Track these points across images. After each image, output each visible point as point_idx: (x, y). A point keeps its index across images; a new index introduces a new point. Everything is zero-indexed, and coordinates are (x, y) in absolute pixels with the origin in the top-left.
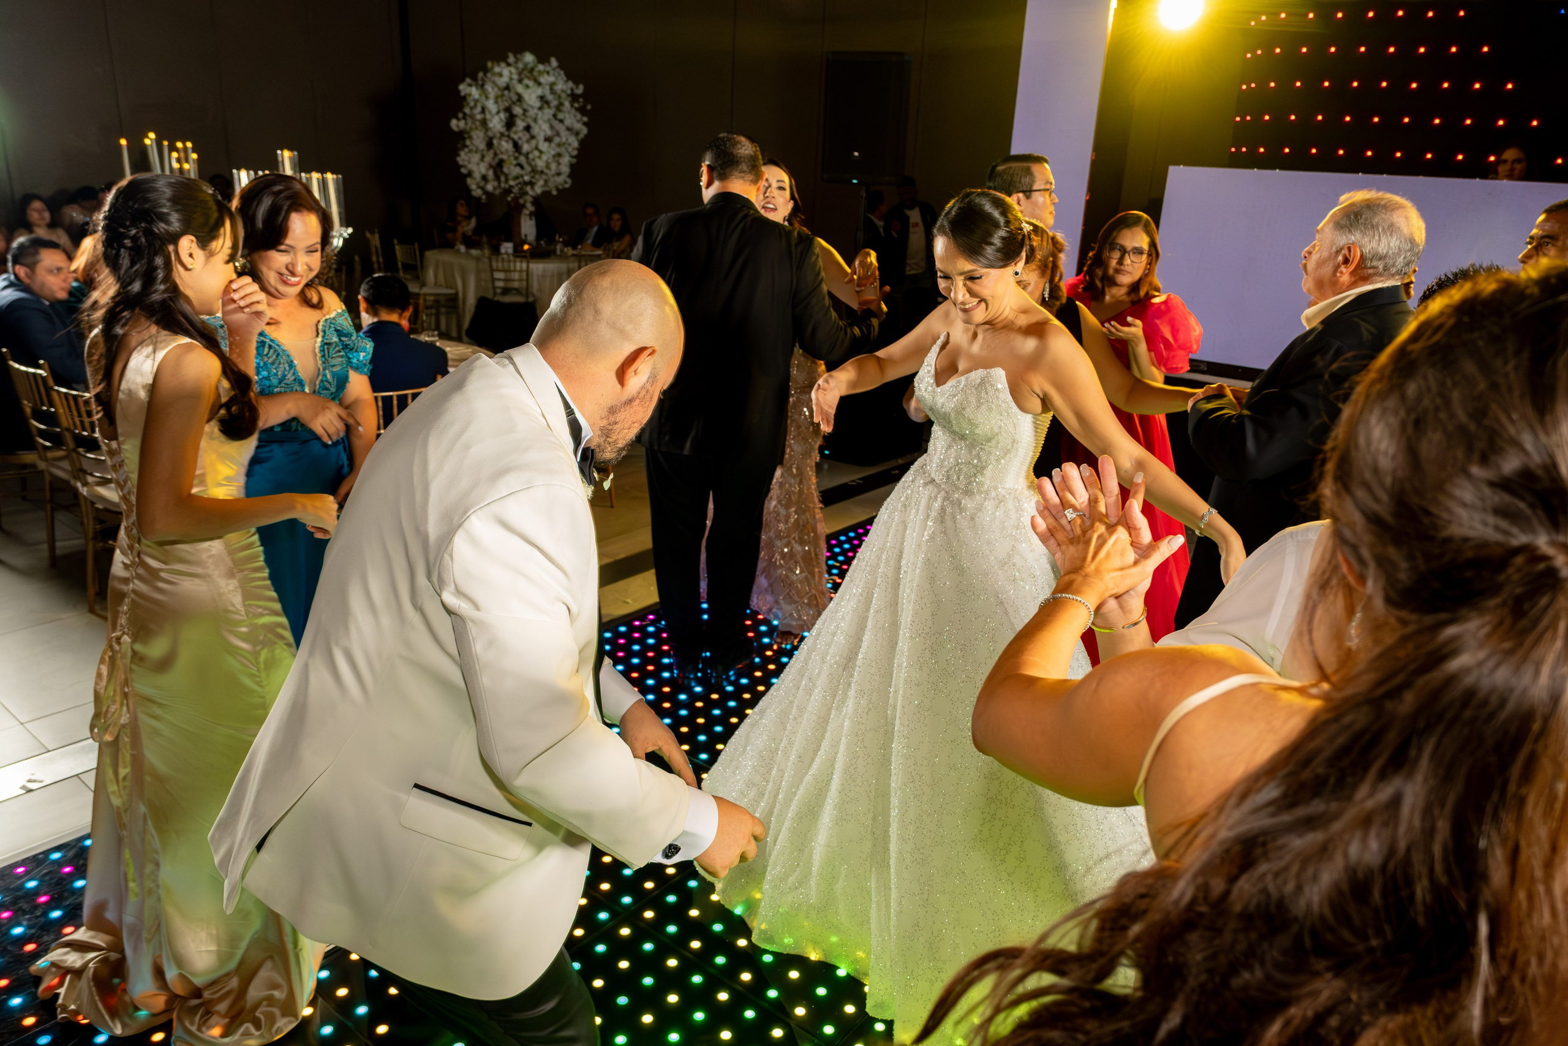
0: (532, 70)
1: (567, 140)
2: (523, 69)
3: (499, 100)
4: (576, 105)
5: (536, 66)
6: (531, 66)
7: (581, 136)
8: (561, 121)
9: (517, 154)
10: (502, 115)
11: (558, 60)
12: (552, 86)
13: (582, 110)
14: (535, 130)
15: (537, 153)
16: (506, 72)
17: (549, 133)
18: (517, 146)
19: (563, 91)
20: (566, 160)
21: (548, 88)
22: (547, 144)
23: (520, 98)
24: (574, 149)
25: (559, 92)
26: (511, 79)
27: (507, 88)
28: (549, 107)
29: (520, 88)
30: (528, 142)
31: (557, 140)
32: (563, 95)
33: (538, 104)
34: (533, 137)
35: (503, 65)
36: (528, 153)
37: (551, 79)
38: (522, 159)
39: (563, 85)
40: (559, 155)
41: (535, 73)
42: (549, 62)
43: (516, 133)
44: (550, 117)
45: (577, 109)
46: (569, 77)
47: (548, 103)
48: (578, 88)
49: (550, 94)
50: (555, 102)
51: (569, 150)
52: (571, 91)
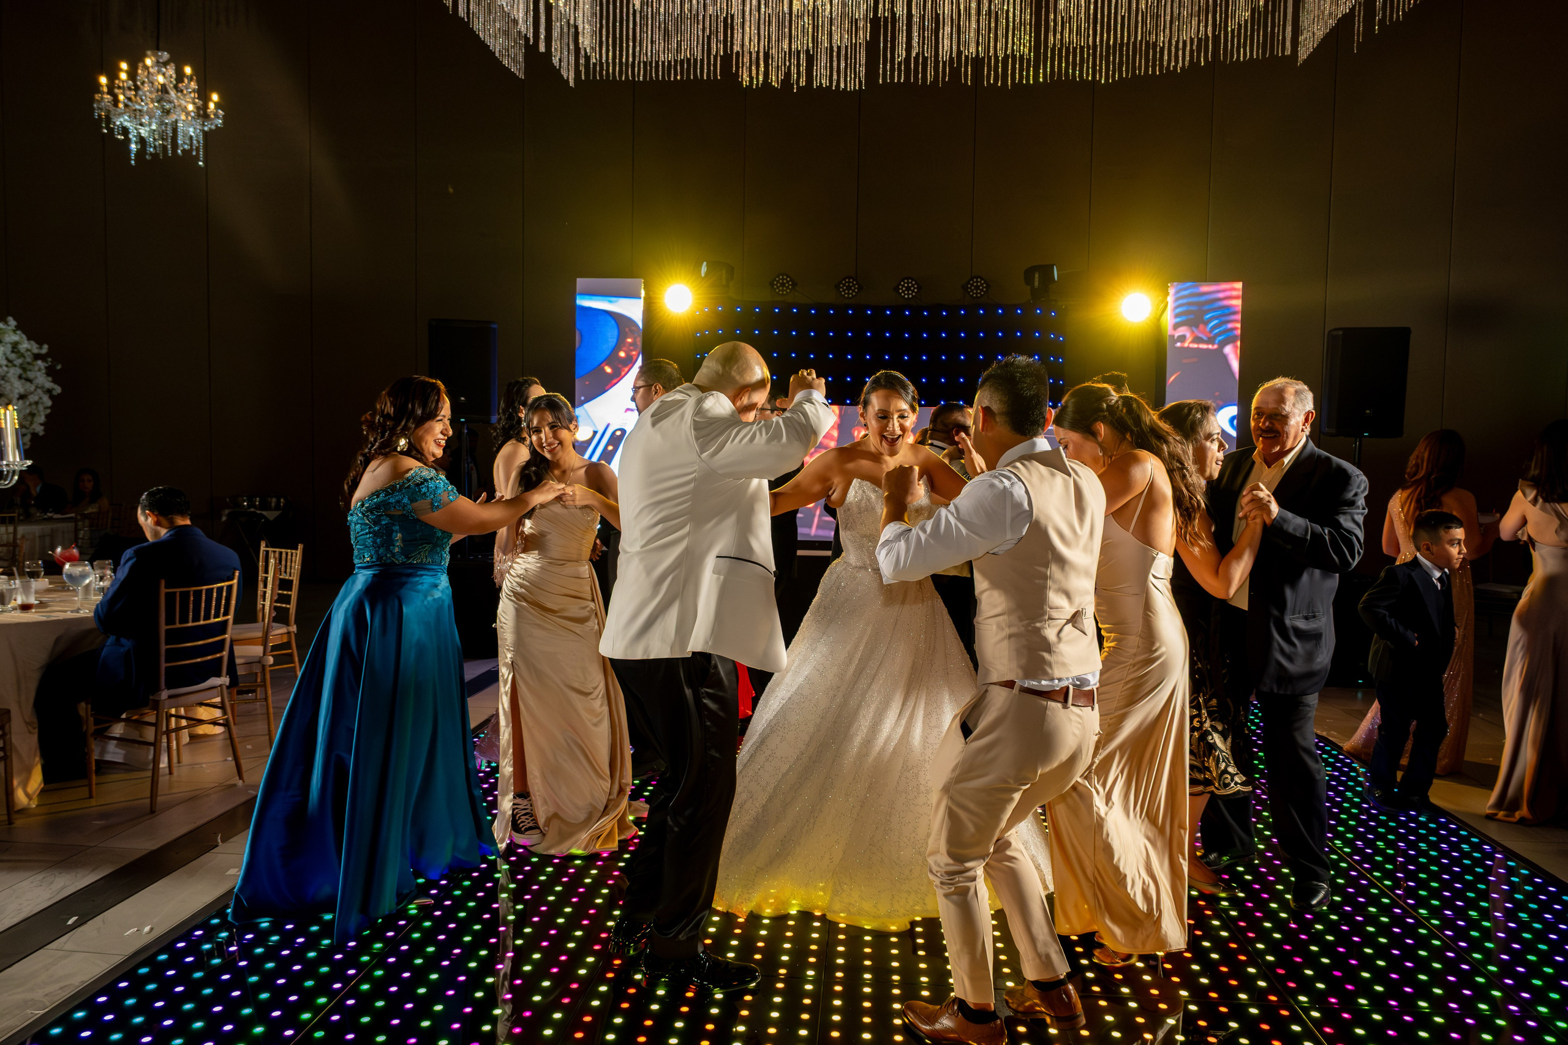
1: (41, 398)
4: (46, 364)
7: (55, 393)
8: (32, 382)
11: (15, 319)
12: (15, 346)
13: (50, 372)
17: (22, 391)
19: (28, 350)
21: (9, 346)
24: (46, 408)
25: (22, 351)
28: (15, 366)
31: (33, 398)
32: (28, 354)
33: (4, 362)
37: (15, 338)
39: (25, 345)
42: (6, 323)
44: (17, 375)
45: (47, 368)
46: (29, 339)
47: (12, 362)
48: (41, 348)
49: (13, 352)
50: (20, 361)
51: (41, 408)
52: (36, 351)
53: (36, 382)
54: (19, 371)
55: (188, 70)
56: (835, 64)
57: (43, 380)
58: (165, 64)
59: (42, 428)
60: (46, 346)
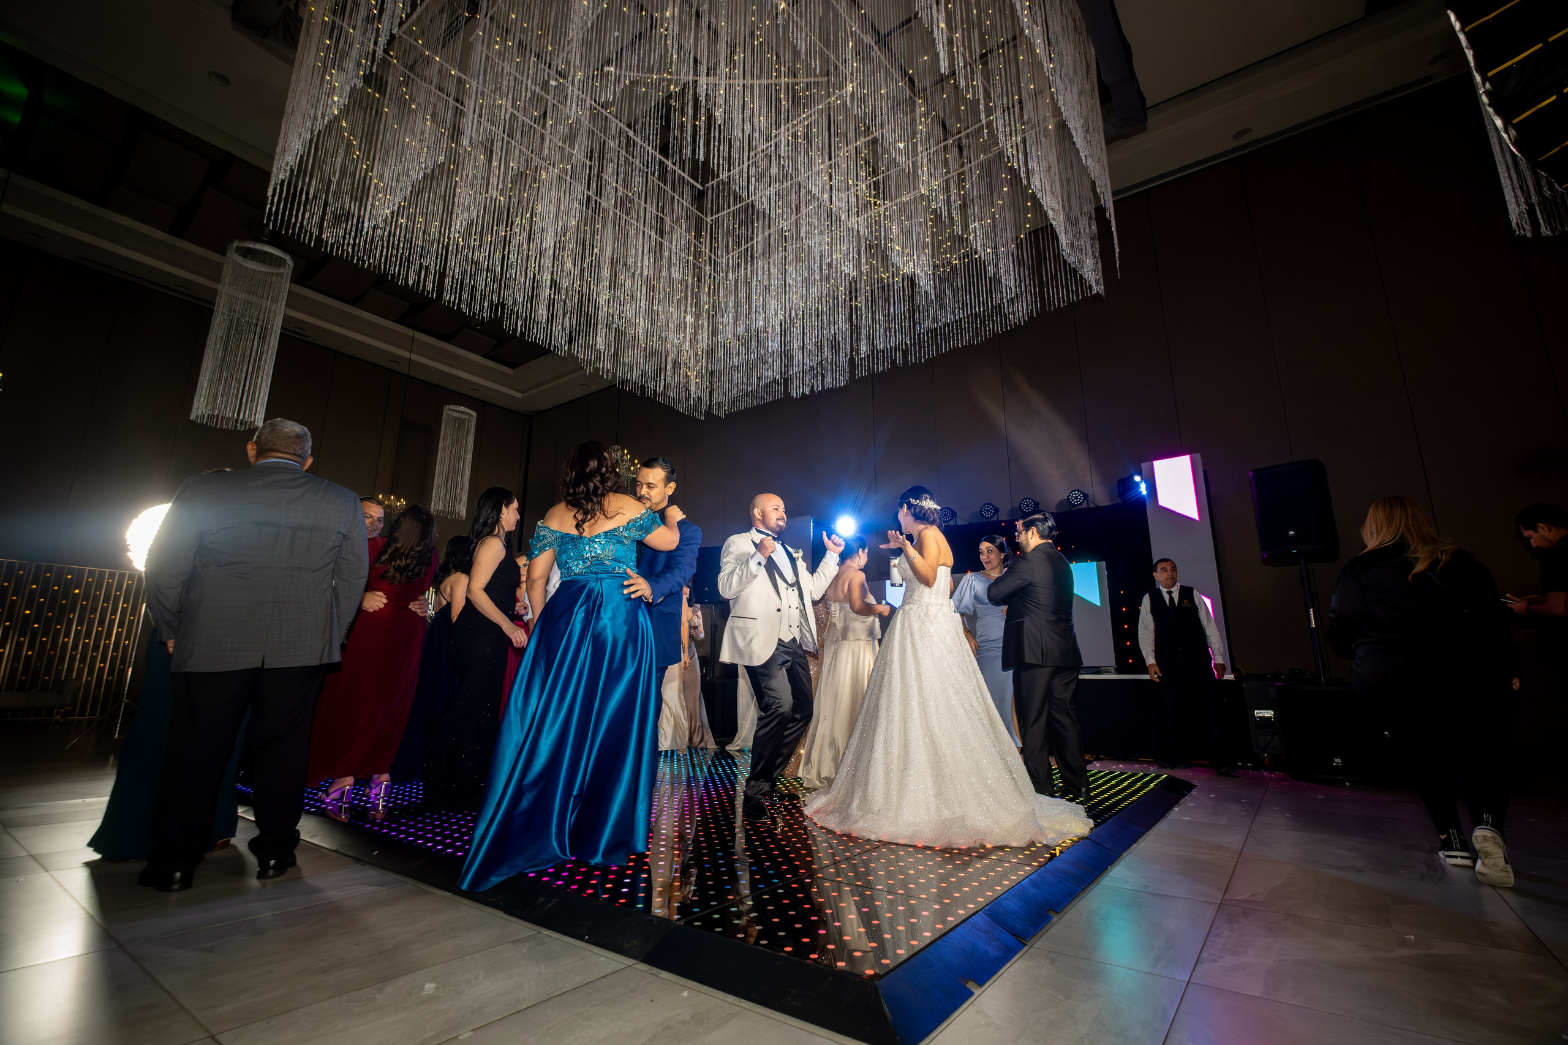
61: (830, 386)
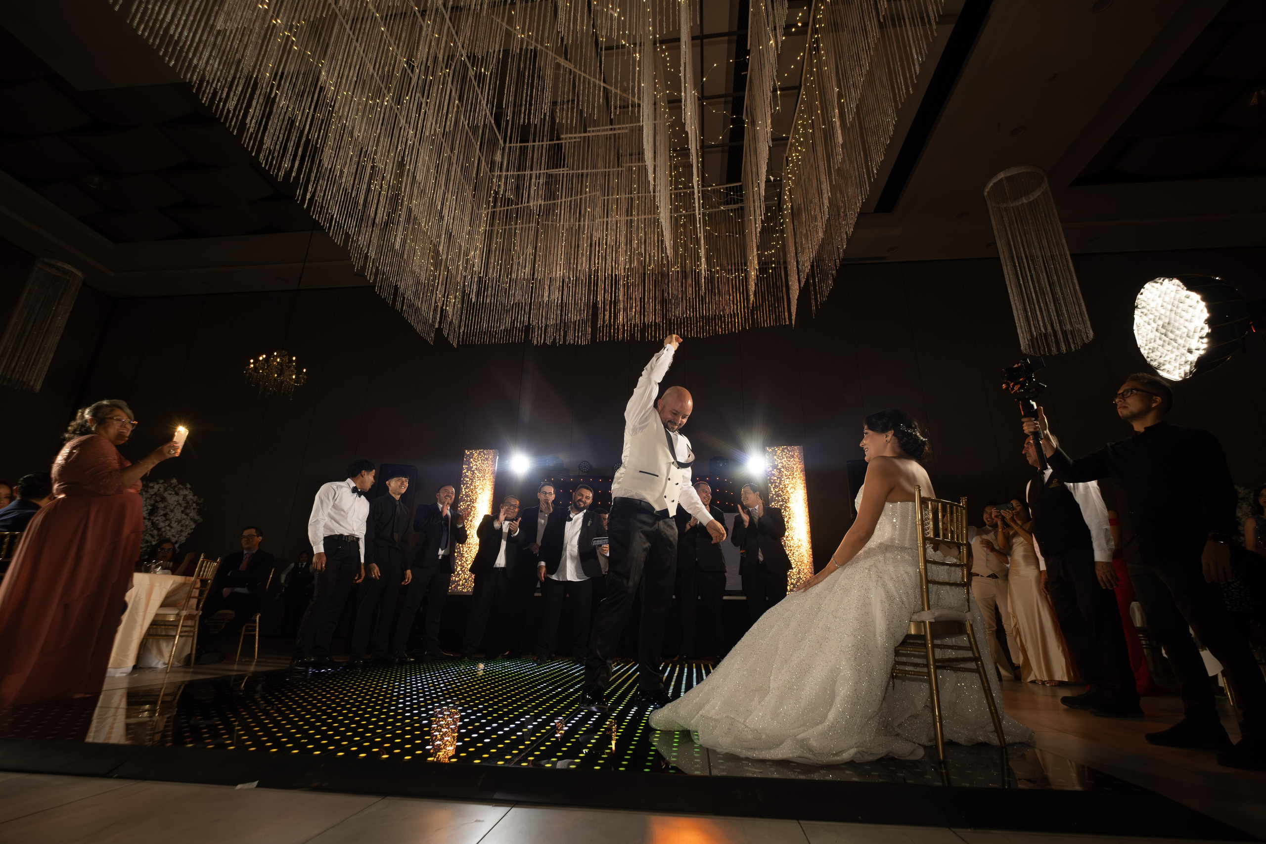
0: (175, 487)
2: (169, 486)
3: (148, 500)
4: (198, 507)
5: (178, 485)
6: (173, 485)
7: (199, 522)
8: (187, 515)
9: (152, 529)
10: (150, 507)
11: (191, 485)
12: (185, 496)
13: (199, 512)
14: (171, 515)
15: (168, 528)
16: (156, 487)
17: (179, 518)
18: (153, 523)
19: (191, 499)
20: (185, 534)
21: (182, 496)
22: (176, 523)
23: (164, 499)
25: (189, 500)
26: (159, 490)
27: (155, 494)
28: (181, 506)
29: (166, 494)
30: (164, 522)
31: (183, 522)
32: (191, 502)
33: (176, 503)
34: (167, 520)
35: (156, 483)
36: (162, 528)
37: (187, 493)
38: (155, 532)
39: (190, 497)
40: (181, 531)
41: (176, 489)
42: (185, 485)
43: (156, 516)
44: (180, 511)
45: (198, 509)
47: (180, 505)
48: (200, 500)
49: (183, 500)
50: (185, 505)
51: (189, 529)
52: (195, 500)
53: (190, 515)
54: (183, 509)
55: (294, 358)
56: (576, 335)
57: (193, 514)
58: (284, 356)
59: (185, 539)
60: (202, 499)
61: (572, 342)
